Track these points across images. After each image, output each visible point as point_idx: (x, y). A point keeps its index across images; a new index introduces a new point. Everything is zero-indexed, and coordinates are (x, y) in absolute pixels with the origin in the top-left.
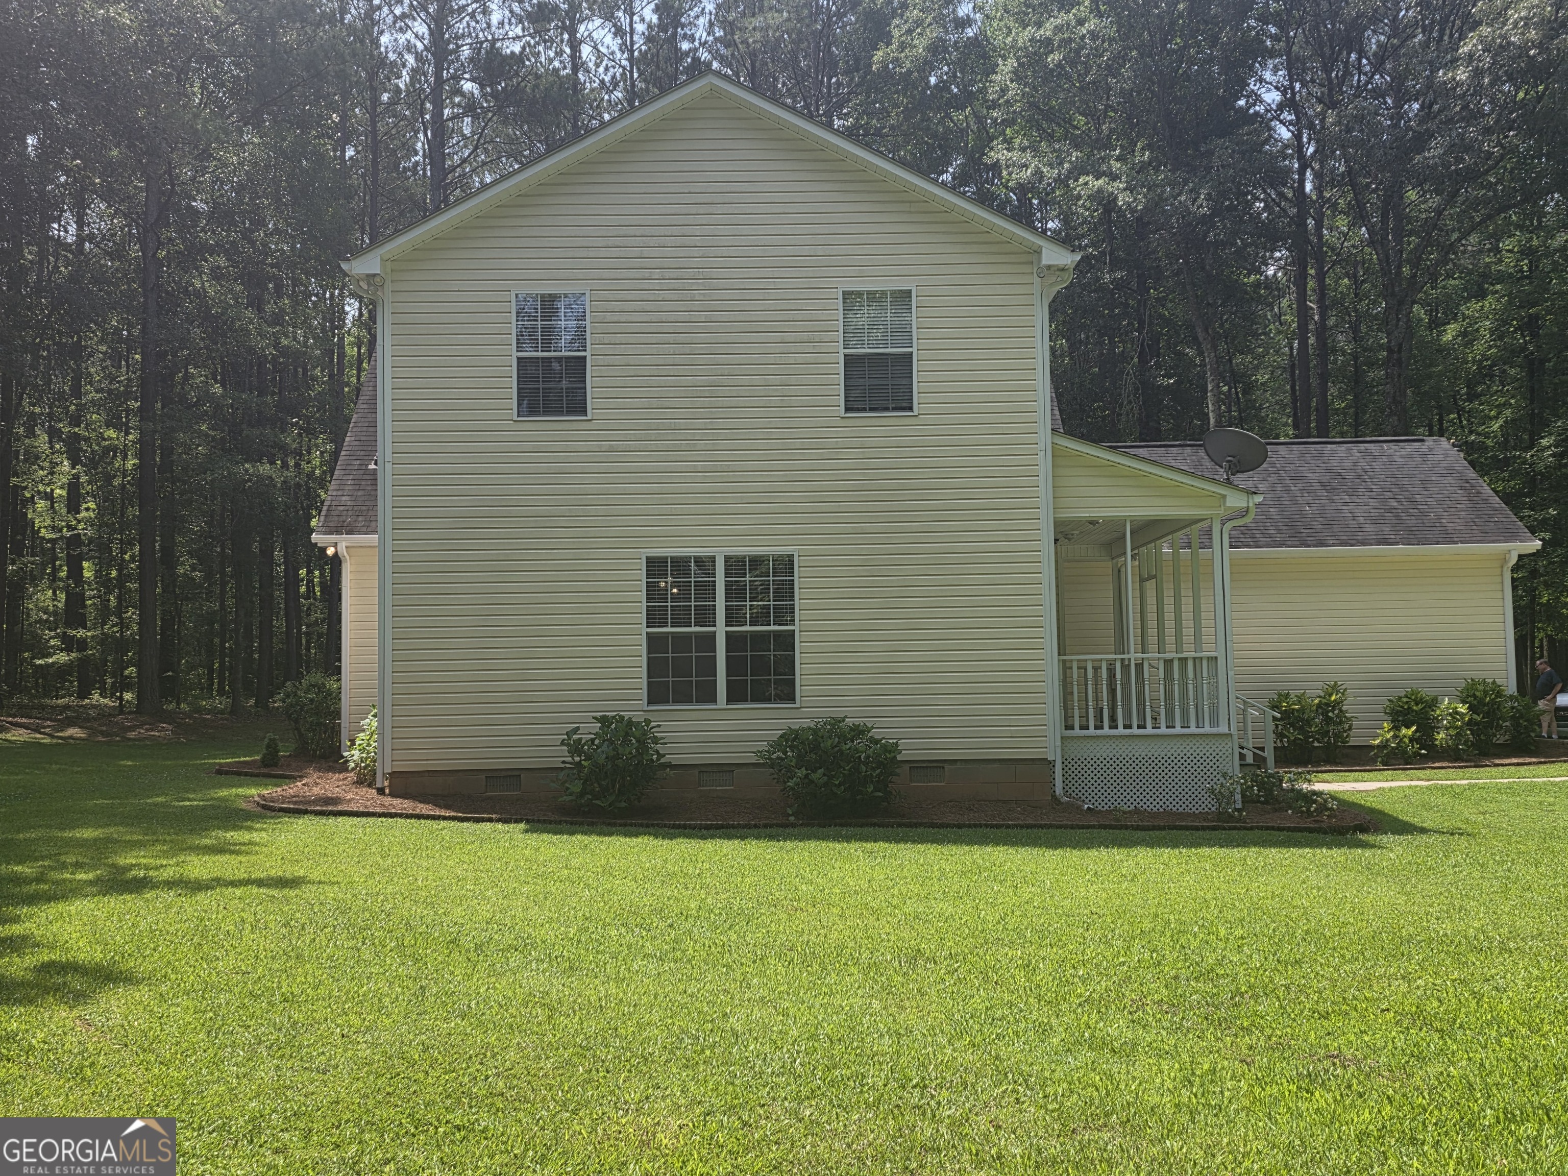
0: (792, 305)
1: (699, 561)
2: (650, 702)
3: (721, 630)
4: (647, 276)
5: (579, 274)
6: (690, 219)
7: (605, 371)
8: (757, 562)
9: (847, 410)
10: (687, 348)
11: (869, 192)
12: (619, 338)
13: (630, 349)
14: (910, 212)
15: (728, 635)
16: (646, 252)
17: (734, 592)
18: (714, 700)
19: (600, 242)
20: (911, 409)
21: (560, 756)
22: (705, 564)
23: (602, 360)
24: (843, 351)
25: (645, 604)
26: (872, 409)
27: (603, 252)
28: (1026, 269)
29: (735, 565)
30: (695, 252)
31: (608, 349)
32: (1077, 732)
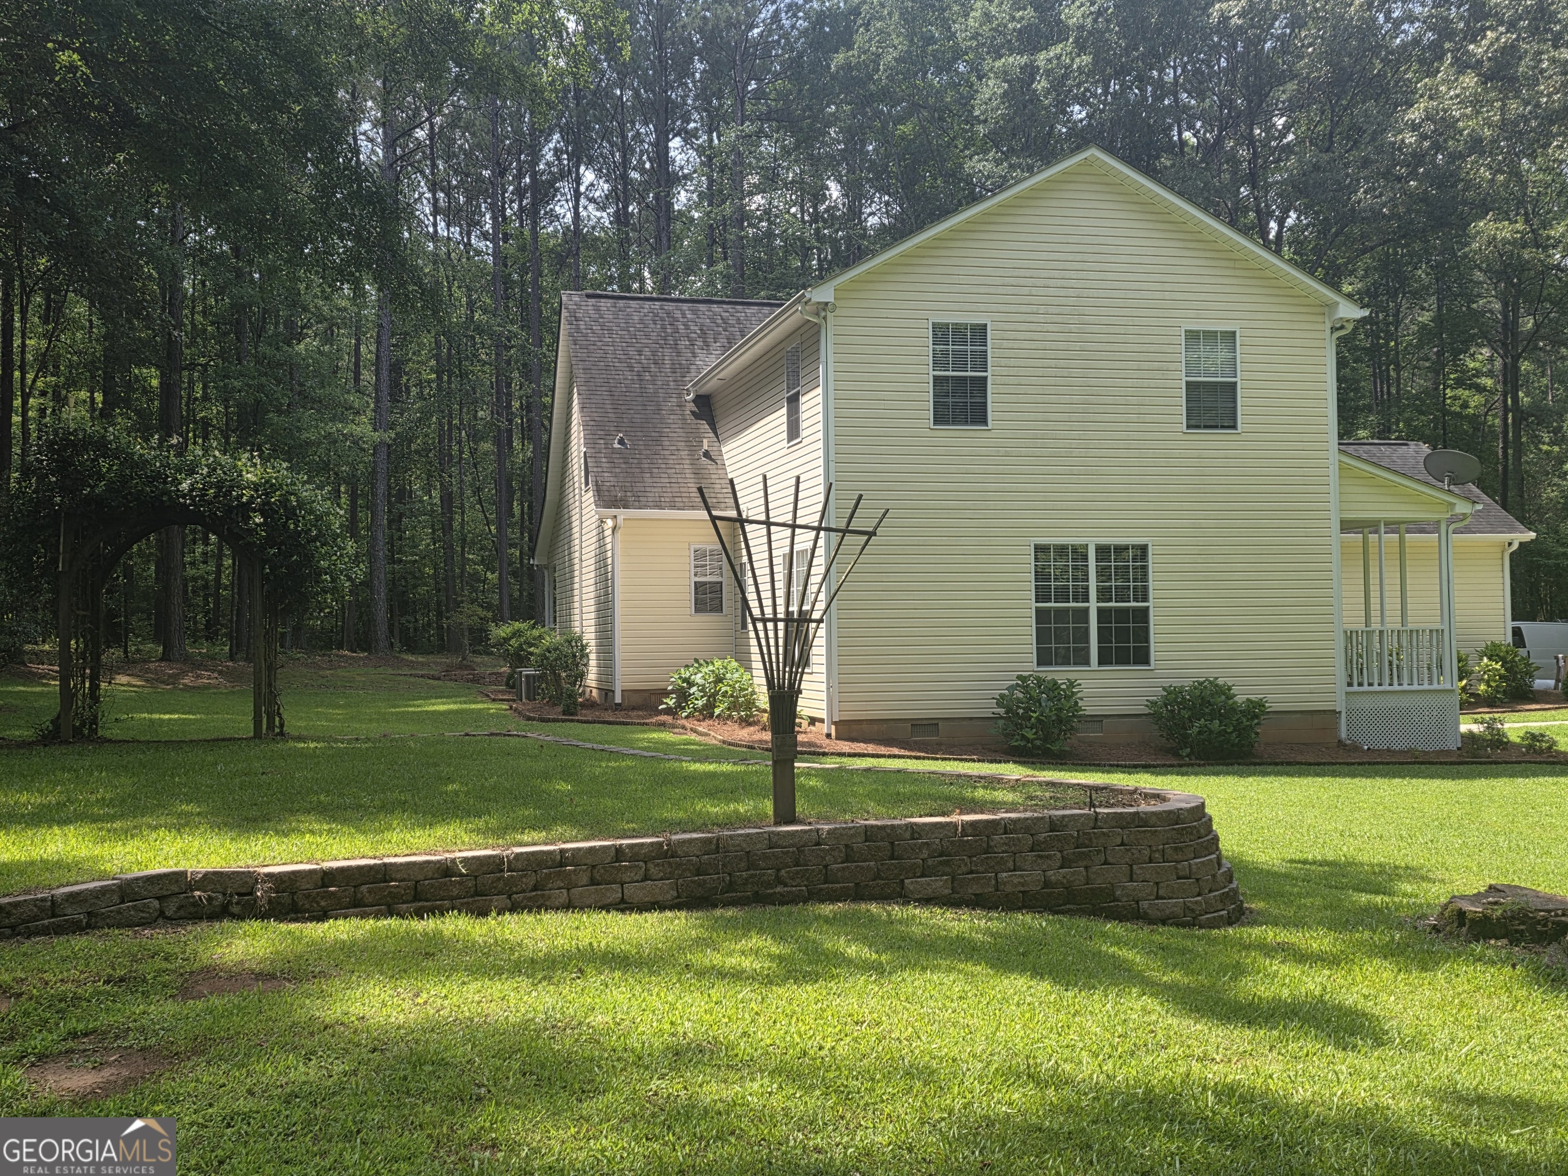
0: (1147, 339)
1: (1075, 549)
2: (1039, 664)
3: (1093, 605)
4: (1035, 310)
5: (982, 307)
6: (1068, 265)
7: (1002, 389)
8: (1121, 550)
9: (1188, 427)
10: (1065, 372)
11: (1204, 250)
12: (1013, 362)
13: (1022, 371)
14: (1234, 268)
15: (1100, 611)
16: (1034, 291)
17: (1102, 573)
18: (1087, 662)
19: (999, 281)
20: (1234, 427)
21: (989, 709)
22: (1080, 553)
23: (999, 379)
24: (1185, 379)
25: (1033, 583)
26: (1206, 427)
27: (1000, 290)
28: (1320, 318)
29: (1103, 551)
30: (1071, 292)
31: (1004, 371)
32: (1355, 688)
